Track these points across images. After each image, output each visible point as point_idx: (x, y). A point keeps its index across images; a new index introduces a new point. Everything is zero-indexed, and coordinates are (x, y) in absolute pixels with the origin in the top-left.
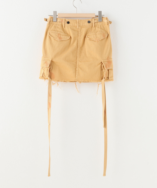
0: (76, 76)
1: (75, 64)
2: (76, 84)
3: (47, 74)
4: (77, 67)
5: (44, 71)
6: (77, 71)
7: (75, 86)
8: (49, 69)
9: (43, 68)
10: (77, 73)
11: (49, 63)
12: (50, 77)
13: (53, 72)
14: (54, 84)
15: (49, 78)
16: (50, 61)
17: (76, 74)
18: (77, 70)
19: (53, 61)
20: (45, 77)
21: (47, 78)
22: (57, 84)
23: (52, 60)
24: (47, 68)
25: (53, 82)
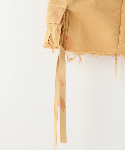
0: (120, 43)
1: (119, 17)
2: (116, 59)
3: (57, 37)
4: (122, 23)
5: (51, 31)
6: (121, 33)
7: (114, 62)
8: (60, 28)
9: (50, 25)
10: (121, 37)
11: (61, 14)
12: (63, 46)
13: (70, 34)
14: (71, 59)
15: (60, 47)
16: (64, 11)
17: (120, 39)
18: (121, 29)
19: (69, 11)
20: (54, 44)
21: (57, 48)
22: (79, 59)
23: (69, 9)
24: (56, 26)
25: (69, 54)
